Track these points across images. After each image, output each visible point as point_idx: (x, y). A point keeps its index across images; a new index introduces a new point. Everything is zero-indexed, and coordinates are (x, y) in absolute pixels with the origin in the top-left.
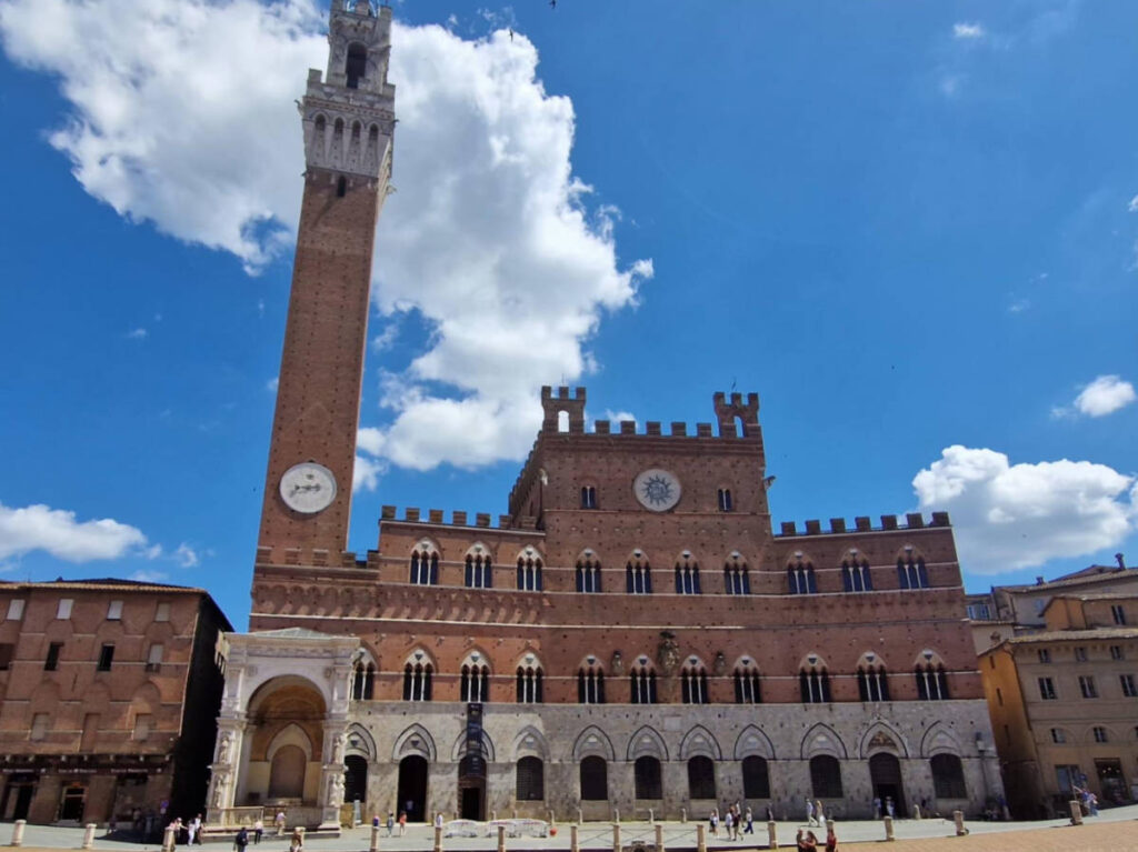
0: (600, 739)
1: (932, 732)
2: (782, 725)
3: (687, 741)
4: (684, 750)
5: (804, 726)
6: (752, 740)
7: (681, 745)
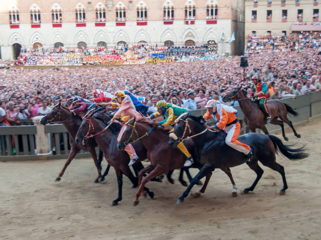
0: (84, 36)
1: (209, 32)
2: (154, 29)
3: (117, 36)
4: (115, 39)
5: (162, 29)
6: (142, 35)
7: (114, 37)
